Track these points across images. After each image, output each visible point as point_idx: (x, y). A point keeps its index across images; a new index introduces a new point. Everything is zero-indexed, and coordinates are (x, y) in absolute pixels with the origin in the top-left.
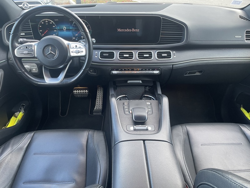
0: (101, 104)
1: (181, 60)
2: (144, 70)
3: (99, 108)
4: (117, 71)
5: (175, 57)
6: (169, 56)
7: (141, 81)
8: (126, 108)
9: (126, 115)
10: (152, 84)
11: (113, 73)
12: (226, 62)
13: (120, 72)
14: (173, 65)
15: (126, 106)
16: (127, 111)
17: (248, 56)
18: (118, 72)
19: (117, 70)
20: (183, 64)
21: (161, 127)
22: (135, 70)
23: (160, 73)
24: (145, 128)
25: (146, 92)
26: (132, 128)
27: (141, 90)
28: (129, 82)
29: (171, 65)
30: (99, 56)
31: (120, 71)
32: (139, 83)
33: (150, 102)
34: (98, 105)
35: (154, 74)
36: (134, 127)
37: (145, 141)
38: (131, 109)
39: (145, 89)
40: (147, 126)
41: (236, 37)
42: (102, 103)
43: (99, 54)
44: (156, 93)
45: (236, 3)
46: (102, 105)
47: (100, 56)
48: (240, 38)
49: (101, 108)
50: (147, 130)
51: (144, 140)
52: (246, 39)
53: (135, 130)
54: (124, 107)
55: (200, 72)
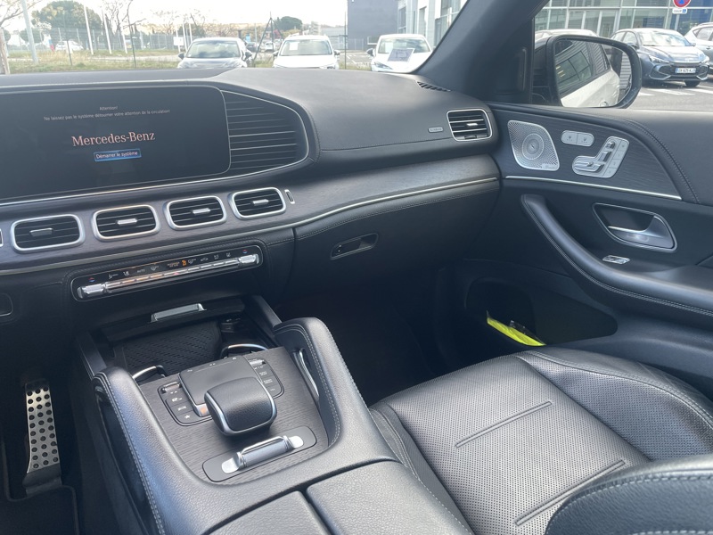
0: (53, 444)
1: (314, 211)
2: (205, 262)
3: (46, 462)
4: (102, 281)
5: (293, 203)
6: (275, 203)
7: (200, 305)
8: (178, 404)
9: (188, 425)
10: (240, 308)
11: (86, 296)
12: (428, 199)
13: (117, 284)
14: (294, 228)
15: (174, 396)
16: (184, 412)
17: (472, 176)
18: (107, 285)
19: (101, 279)
20: (320, 223)
21: (339, 417)
22: (171, 265)
23: (260, 259)
24: (281, 445)
25: (225, 339)
26: (229, 466)
27: (207, 335)
28: (157, 316)
29: (288, 228)
30: (9, 242)
31: (114, 279)
32: (196, 313)
33: (258, 359)
34: (40, 451)
35: (242, 266)
36: (236, 459)
37: (310, 489)
38: (198, 398)
39: (221, 329)
40: (285, 438)
41: (432, 130)
42: (55, 439)
43: (9, 236)
44: (266, 329)
45: (399, 56)
46: (56, 448)
47: (17, 241)
48: (442, 134)
49: (55, 460)
50: (289, 449)
51: (302, 488)
52: (456, 134)
53: (243, 468)
54: (166, 404)
55: (368, 240)
